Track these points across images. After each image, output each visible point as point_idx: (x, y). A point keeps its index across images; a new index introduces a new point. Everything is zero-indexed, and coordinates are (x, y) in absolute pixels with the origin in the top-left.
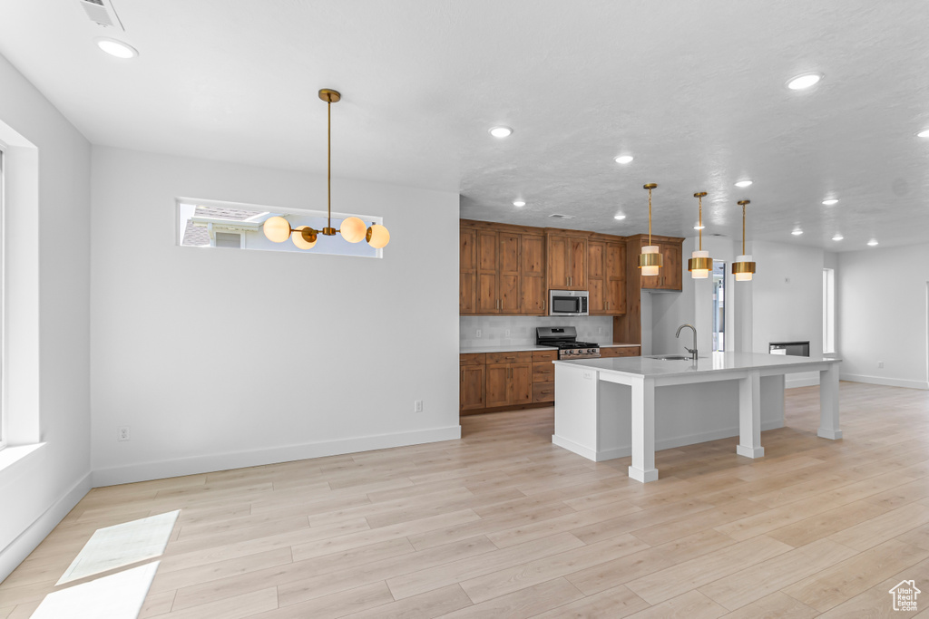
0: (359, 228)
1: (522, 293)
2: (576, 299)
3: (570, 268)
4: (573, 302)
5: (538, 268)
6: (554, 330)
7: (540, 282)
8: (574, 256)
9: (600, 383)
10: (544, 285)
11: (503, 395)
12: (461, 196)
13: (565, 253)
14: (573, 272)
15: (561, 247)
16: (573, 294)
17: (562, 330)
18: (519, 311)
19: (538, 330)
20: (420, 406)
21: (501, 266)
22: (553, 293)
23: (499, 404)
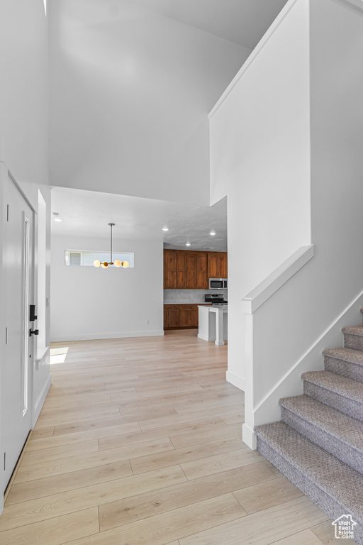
0: (119, 263)
1: (197, 279)
2: (222, 282)
3: (219, 268)
4: (220, 283)
5: (204, 269)
6: (213, 296)
7: (205, 274)
8: (221, 263)
9: (210, 313)
10: (207, 276)
11: (187, 322)
12: (164, 243)
13: (217, 261)
14: (220, 270)
15: (215, 259)
16: (221, 280)
17: (217, 295)
18: (196, 287)
19: (206, 295)
20: (148, 322)
21: (187, 268)
22: (211, 279)
23: (185, 325)
